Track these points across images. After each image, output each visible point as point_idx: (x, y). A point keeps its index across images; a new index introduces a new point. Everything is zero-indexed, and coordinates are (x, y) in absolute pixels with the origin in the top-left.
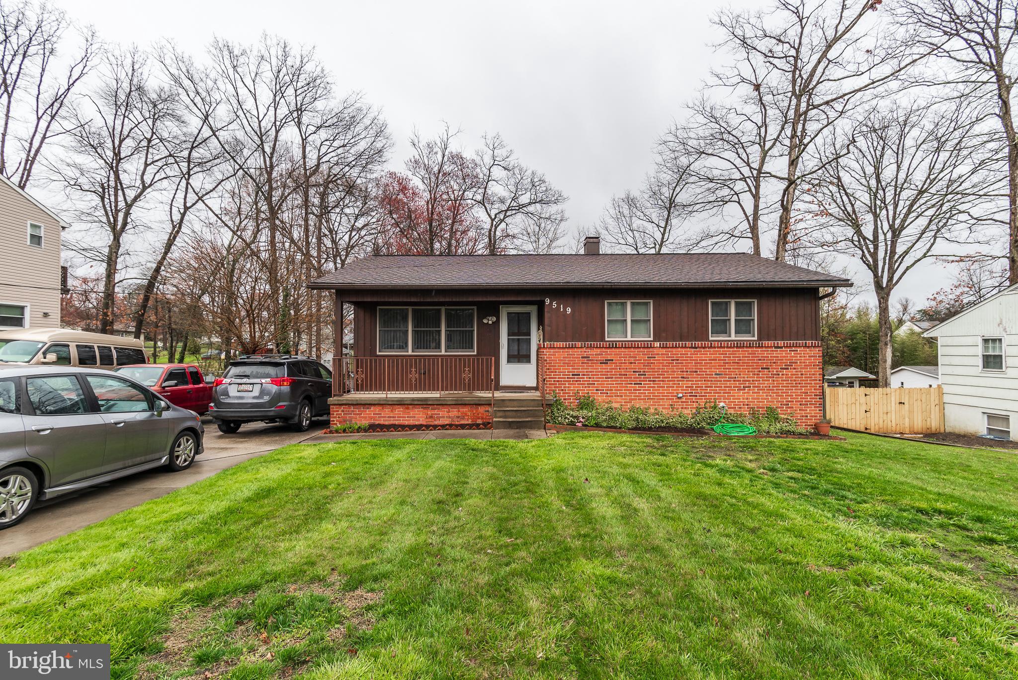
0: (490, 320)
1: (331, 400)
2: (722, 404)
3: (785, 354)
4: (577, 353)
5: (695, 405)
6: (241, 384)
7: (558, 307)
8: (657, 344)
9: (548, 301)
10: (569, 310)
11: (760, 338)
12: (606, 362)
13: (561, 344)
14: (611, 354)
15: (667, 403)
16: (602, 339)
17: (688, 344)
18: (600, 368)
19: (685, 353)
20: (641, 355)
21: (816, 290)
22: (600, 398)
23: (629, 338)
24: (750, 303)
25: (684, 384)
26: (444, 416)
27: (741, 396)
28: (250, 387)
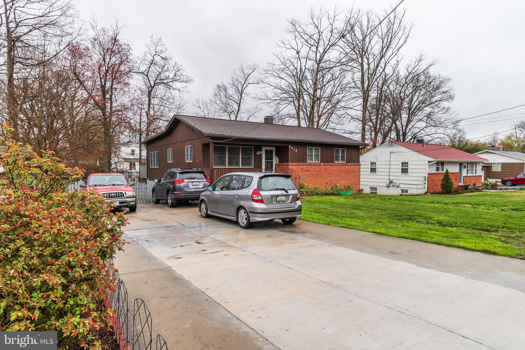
0: (259, 153)
2: (338, 185)
4: (299, 167)
5: (331, 186)
6: (193, 182)
7: (293, 149)
8: (322, 164)
9: (290, 146)
10: (296, 150)
11: (346, 162)
12: (308, 171)
13: (294, 164)
14: (310, 168)
15: (324, 186)
16: (306, 162)
17: (330, 164)
18: (306, 173)
19: (329, 167)
20: (317, 168)
21: (359, 147)
22: (306, 184)
23: (314, 162)
24: (344, 150)
25: (329, 178)
27: (342, 182)
28: (198, 184)
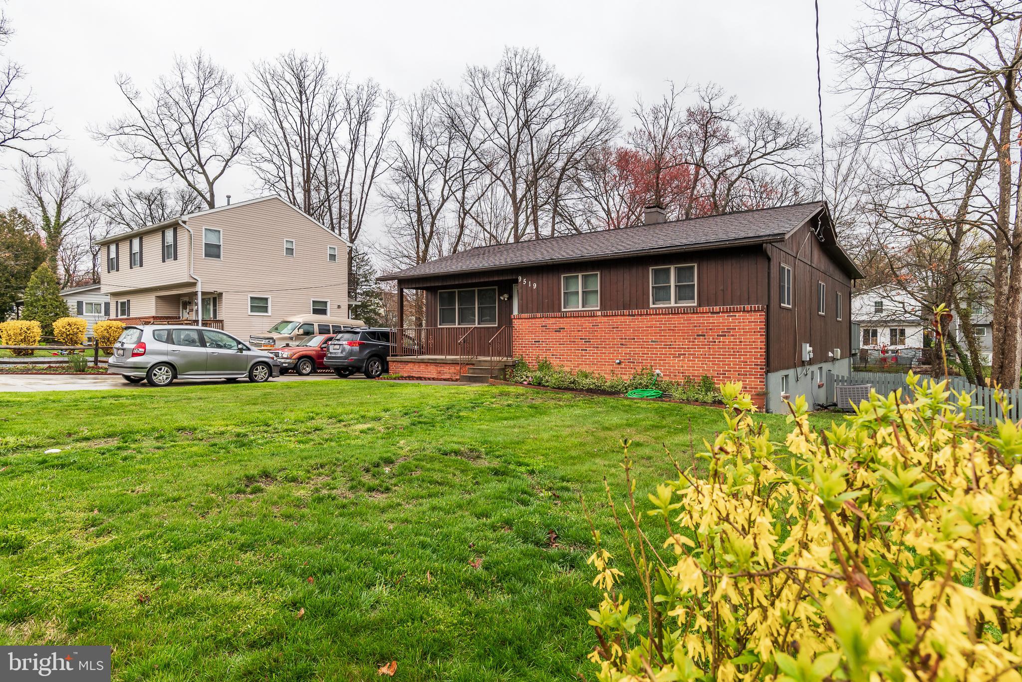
0: (505, 297)
1: (389, 358)
2: (658, 371)
3: (722, 320)
4: (538, 322)
5: (633, 371)
6: (335, 345)
7: (527, 283)
8: (602, 313)
9: (520, 279)
10: (535, 286)
11: (699, 304)
12: (558, 331)
14: (562, 323)
15: (609, 368)
16: (560, 310)
18: (555, 335)
19: (627, 322)
20: (587, 323)
22: (555, 362)
23: (580, 308)
24: (690, 268)
25: (623, 351)
26: (448, 372)
27: (676, 363)
